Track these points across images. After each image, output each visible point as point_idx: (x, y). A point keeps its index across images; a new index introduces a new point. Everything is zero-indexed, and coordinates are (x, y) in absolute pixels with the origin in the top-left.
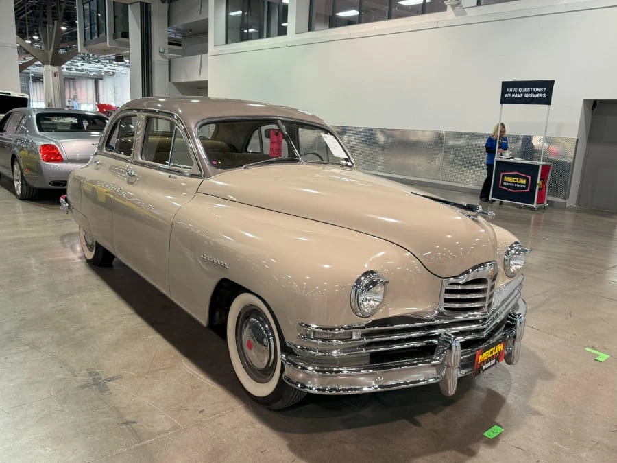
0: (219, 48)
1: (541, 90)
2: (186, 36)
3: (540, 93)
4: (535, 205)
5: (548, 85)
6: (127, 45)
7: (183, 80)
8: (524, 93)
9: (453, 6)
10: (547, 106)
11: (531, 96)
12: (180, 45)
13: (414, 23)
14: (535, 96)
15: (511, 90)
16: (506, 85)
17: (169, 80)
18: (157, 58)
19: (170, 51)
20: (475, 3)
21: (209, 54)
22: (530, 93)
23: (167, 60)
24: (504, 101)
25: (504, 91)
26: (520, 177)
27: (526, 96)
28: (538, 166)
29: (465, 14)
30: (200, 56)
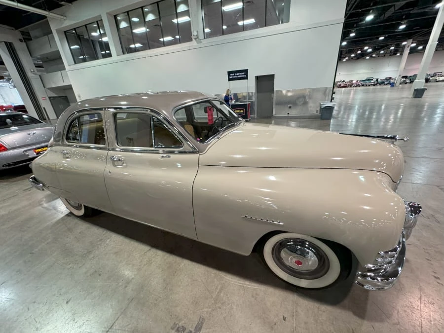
0: (72, 66)
1: (243, 73)
2: (45, 62)
3: (243, 75)
4: (248, 120)
5: (246, 71)
6: (6, 69)
7: (54, 86)
8: (237, 76)
9: (195, 39)
10: (246, 80)
11: (240, 76)
12: (43, 67)
13: (178, 48)
14: (242, 76)
15: (232, 75)
16: (229, 73)
17: (44, 87)
18: (30, 75)
19: (38, 71)
20: (203, 38)
21: (67, 70)
22: (240, 75)
23: (38, 76)
24: (230, 80)
25: (229, 76)
26: (241, 110)
27: (238, 77)
28: (247, 105)
29: (201, 42)
30: (60, 72)
